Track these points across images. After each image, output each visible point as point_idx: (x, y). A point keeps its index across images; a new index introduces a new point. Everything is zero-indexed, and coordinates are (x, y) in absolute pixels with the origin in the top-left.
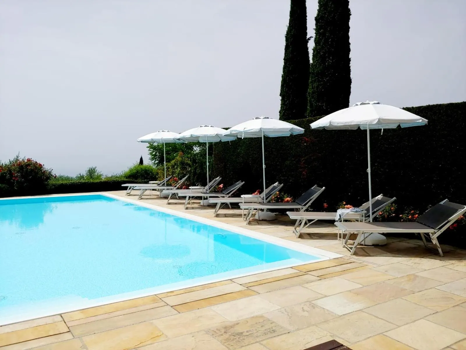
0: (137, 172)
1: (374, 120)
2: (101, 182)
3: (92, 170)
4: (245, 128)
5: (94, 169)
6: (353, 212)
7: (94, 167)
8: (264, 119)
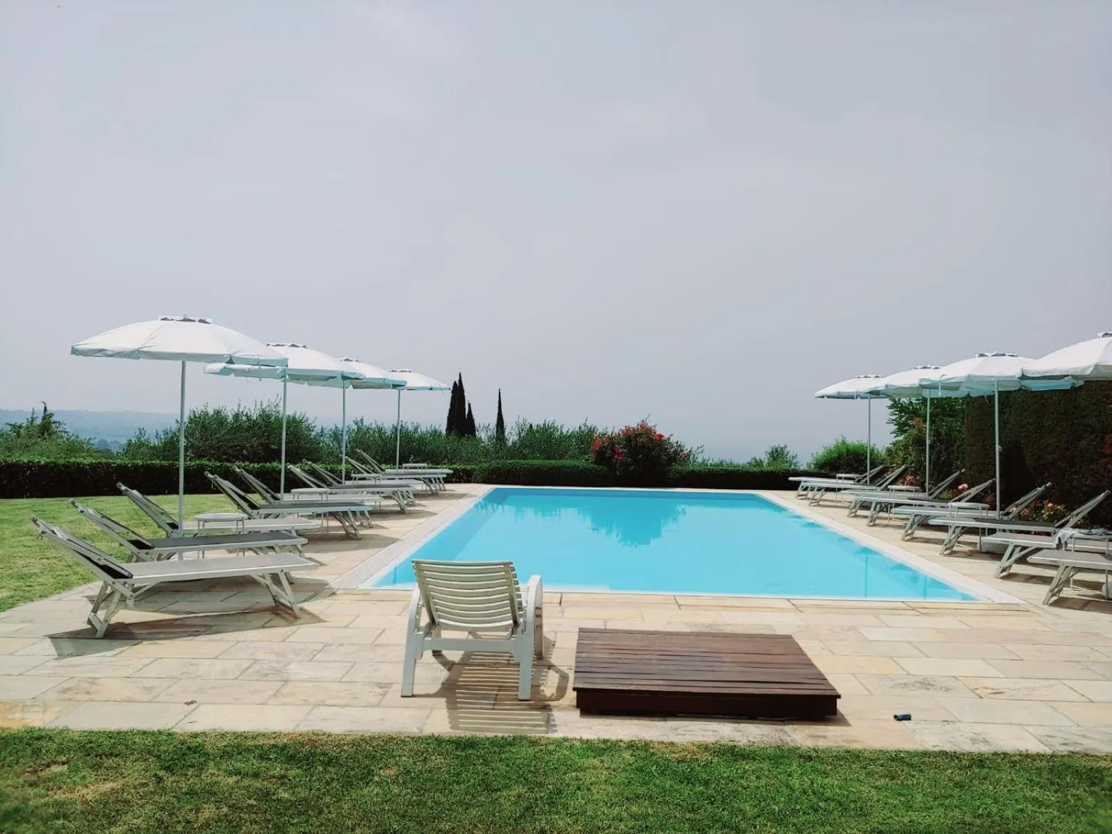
0: (839, 457)
1: (1089, 367)
2: (762, 471)
3: (777, 451)
4: (943, 375)
5: (782, 449)
6: (1082, 533)
7: (782, 445)
8: (993, 357)
